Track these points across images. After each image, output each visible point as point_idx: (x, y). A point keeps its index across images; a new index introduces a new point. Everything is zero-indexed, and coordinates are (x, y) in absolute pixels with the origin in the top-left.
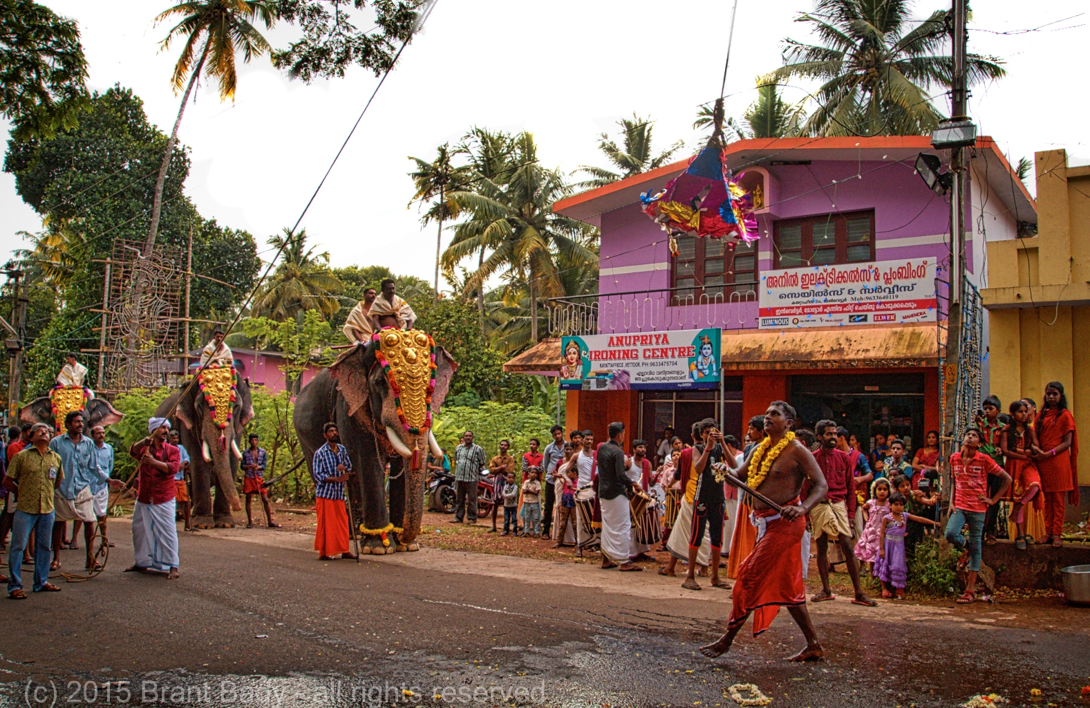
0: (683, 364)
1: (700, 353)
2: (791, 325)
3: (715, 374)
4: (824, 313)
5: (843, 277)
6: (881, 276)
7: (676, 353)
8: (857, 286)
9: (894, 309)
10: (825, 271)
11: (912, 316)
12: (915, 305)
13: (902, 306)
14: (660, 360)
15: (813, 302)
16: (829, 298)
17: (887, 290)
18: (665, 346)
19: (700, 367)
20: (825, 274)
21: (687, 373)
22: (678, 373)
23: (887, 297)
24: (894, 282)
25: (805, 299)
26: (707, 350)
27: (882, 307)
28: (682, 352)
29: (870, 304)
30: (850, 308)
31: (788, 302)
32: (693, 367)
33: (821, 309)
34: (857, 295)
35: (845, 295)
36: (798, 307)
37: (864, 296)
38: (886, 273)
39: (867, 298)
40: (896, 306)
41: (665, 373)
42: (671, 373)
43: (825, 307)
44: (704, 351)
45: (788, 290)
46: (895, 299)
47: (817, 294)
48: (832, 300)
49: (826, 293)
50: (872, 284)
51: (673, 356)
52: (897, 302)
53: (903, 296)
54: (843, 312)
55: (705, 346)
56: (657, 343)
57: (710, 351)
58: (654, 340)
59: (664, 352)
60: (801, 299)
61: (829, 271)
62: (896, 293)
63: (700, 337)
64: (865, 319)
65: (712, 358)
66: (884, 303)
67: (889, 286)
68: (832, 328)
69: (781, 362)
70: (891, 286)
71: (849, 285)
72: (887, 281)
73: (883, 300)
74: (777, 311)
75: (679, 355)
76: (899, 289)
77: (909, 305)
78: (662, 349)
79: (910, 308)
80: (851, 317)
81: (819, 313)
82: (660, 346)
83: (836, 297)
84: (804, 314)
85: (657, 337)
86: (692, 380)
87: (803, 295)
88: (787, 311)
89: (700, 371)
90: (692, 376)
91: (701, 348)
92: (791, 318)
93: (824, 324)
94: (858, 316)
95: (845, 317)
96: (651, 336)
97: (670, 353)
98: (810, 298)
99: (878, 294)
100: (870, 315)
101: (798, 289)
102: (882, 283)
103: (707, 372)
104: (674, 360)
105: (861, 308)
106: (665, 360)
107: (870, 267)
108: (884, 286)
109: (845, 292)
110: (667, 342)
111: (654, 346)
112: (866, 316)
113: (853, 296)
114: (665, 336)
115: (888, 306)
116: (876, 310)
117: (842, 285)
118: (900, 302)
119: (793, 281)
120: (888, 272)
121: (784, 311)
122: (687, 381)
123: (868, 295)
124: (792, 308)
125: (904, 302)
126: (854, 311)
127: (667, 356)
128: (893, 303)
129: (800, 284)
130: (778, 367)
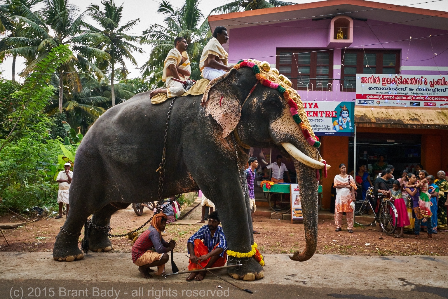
0: (329, 121)
1: (340, 115)
2: (375, 104)
3: (351, 128)
4: (395, 99)
5: (406, 81)
6: (428, 83)
7: (324, 115)
8: (415, 87)
9: (435, 100)
10: (396, 77)
11: (445, 104)
12: (447, 99)
13: (439, 99)
14: (313, 118)
15: (388, 93)
16: (398, 91)
17: (431, 90)
18: (316, 110)
19: (341, 124)
20: (396, 79)
21: (331, 126)
22: (325, 126)
23: (431, 94)
24: (435, 86)
25: (384, 91)
26: (345, 114)
27: (429, 99)
28: (328, 114)
29: (422, 96)
30: (411, 98)
31: (374, 92)
32: (336, 123)
33: (393, 97)
34: (415, 91)
35: (407, 91)
36: (380, 95)
37: (418, 92)
38: (431, 81)
39: (420, 93)
40: (436, 99)
41: (316, 126)
42: (320, 126)
43: (396, 96)
44: (343, 115)
45: (374, 85)
46: (436, 95)
47: (391, 89)
48: (400, 93)
49: (396, 89)
50: (423, 86)
51: (321, 116)
52: (437, 97)
53: (440, 94)
54: (406, 100)
55: (344, 112)
56: (310, 107)
57: (347, 115)
58: (308, 106)
59: (315, 114)
60: (381, 91)
61: (398, 77)
62: (436, 92)
63: (340, 106)
64: (419, 104)
65: (349, 119)
66: (430, 97)
67: (432, 88)
68: (401, 108)
69: (385, 124)
70: (434, 89)
71: (410, 86)
72: (432, 85)
73: (429, 95)
74: (367, 96)
75: (326, 116)
76: (438, 90)
77: (443, 99)
78: (314, 112)
79: (444, 101)
80: (411, 103)
81: (392, 99)
82: (313, 110)
83: (402, 92)
84: (384, 99)
85: (310, 105)
86: (335, 131)
87: (383, 89)
88: (373, 97)
89: (341, 126)
90: (335, 128)
91: (341, 112)
92: (376, 101)
93: (395, 105)
94: (416, 102)
95: (408, 102)
96: (306, 104)
97: (319, 114)
98: (387, 91)
99: (426, 92)
100: (422, 103)
101: (380, 85)
102: (428, 86)
103: (345, 127)
104: (323, 119)
105: (416, 99)
106: (316, 118)
107: (422, 78)
108: (430, 88)
109: (408, 89)
110: (317, 107)
111: (308, 110)
112: (419, 103)
113: (412, 92)
114: (316, 104)
115: (432, 98)
116: (425, 100)
117: (406, 86)
118: (439, 97)
119: (377, 80)
120: (432, 81)
121: (371, 97)
122: (332, 131)
123: (420, 92)
124: (377, 95)
125: (441, 97)
126: (413, 100)
127: (317, 115)
128: (435, 97)
129: (381, 82)
130: (384, 126)
